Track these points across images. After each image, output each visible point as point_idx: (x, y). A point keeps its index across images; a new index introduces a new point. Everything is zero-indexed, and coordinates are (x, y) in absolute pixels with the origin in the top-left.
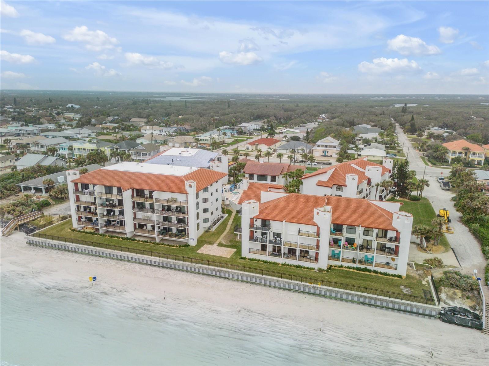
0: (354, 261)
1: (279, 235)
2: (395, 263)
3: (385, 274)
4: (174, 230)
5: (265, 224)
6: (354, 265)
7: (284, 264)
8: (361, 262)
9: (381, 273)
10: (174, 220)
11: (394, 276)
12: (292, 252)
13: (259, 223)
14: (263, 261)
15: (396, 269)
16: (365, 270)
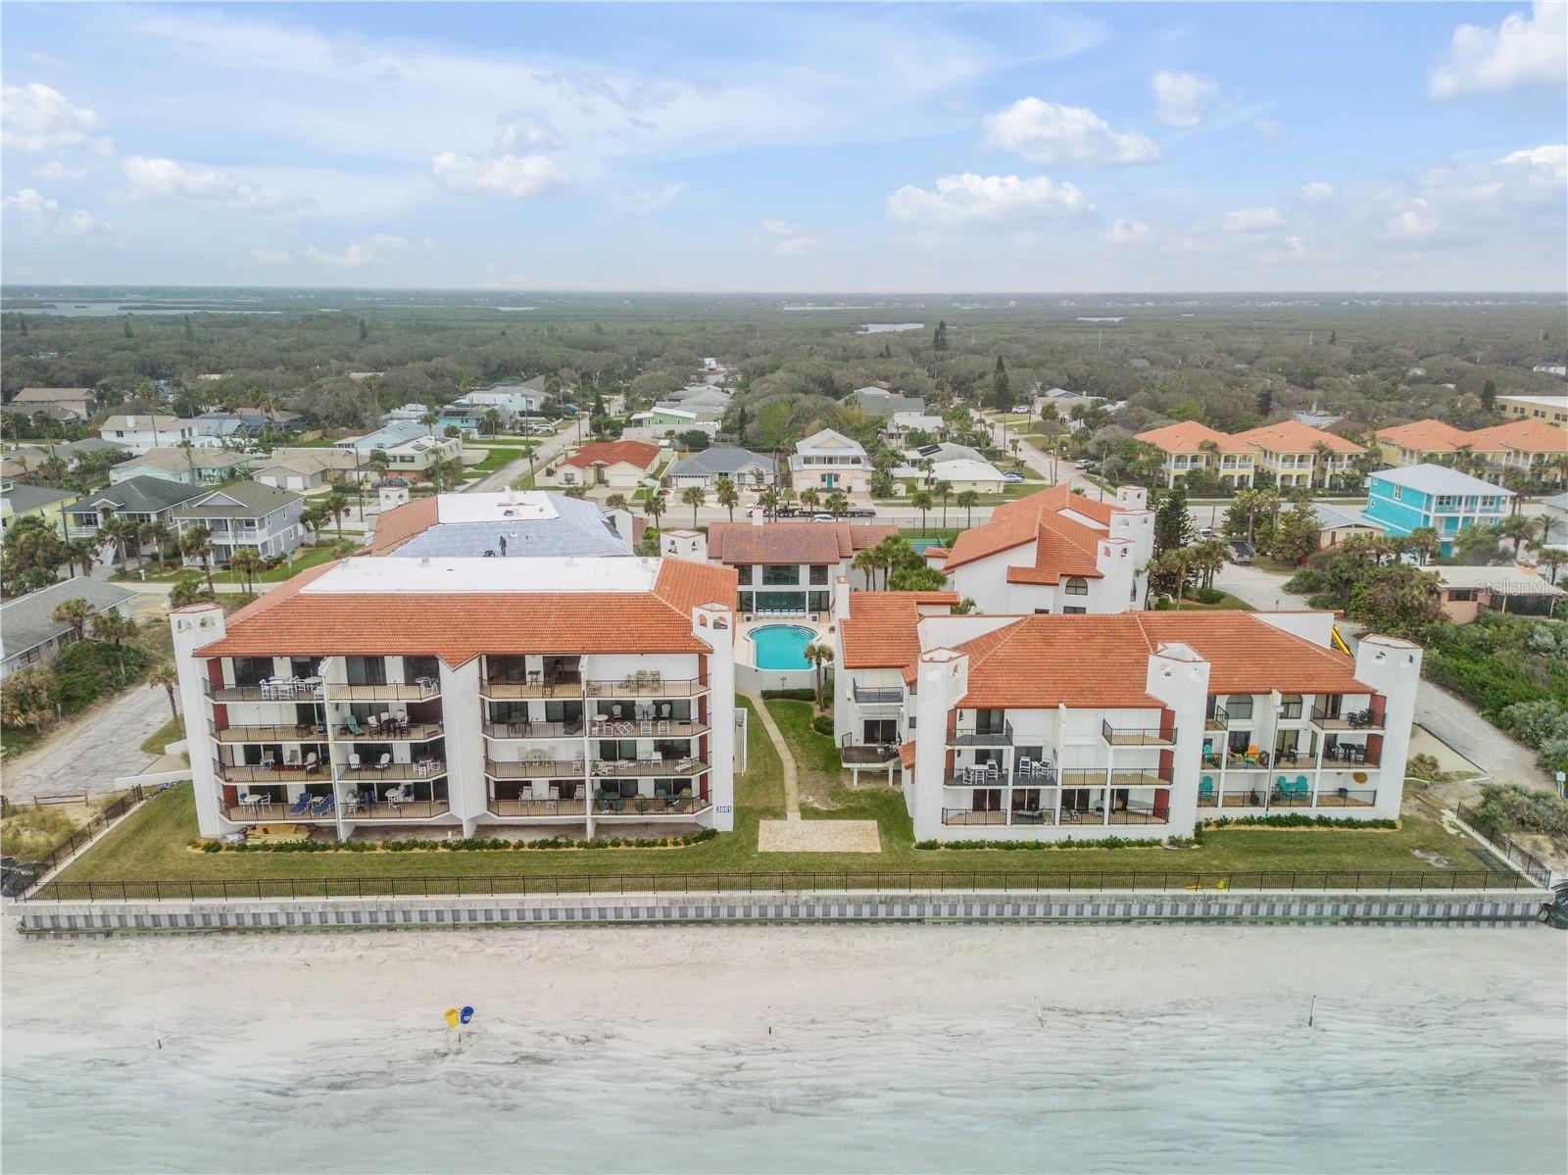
0: (1254, 799)
1: (1035, 753)
2: (1368, 786)
3: (1350, 823)
4: (646, 788)
5: (990, 722)
6: (1258, 812)
7: (1069, 844)
8: (1275, 800)
9: (1338, 823)
10: (645, 747)
11: (1375, 824)
12: (1076, 803)
13: (968, 722)
14: (997, 845)
15: (1373, 805)
16: (1294, 821)
